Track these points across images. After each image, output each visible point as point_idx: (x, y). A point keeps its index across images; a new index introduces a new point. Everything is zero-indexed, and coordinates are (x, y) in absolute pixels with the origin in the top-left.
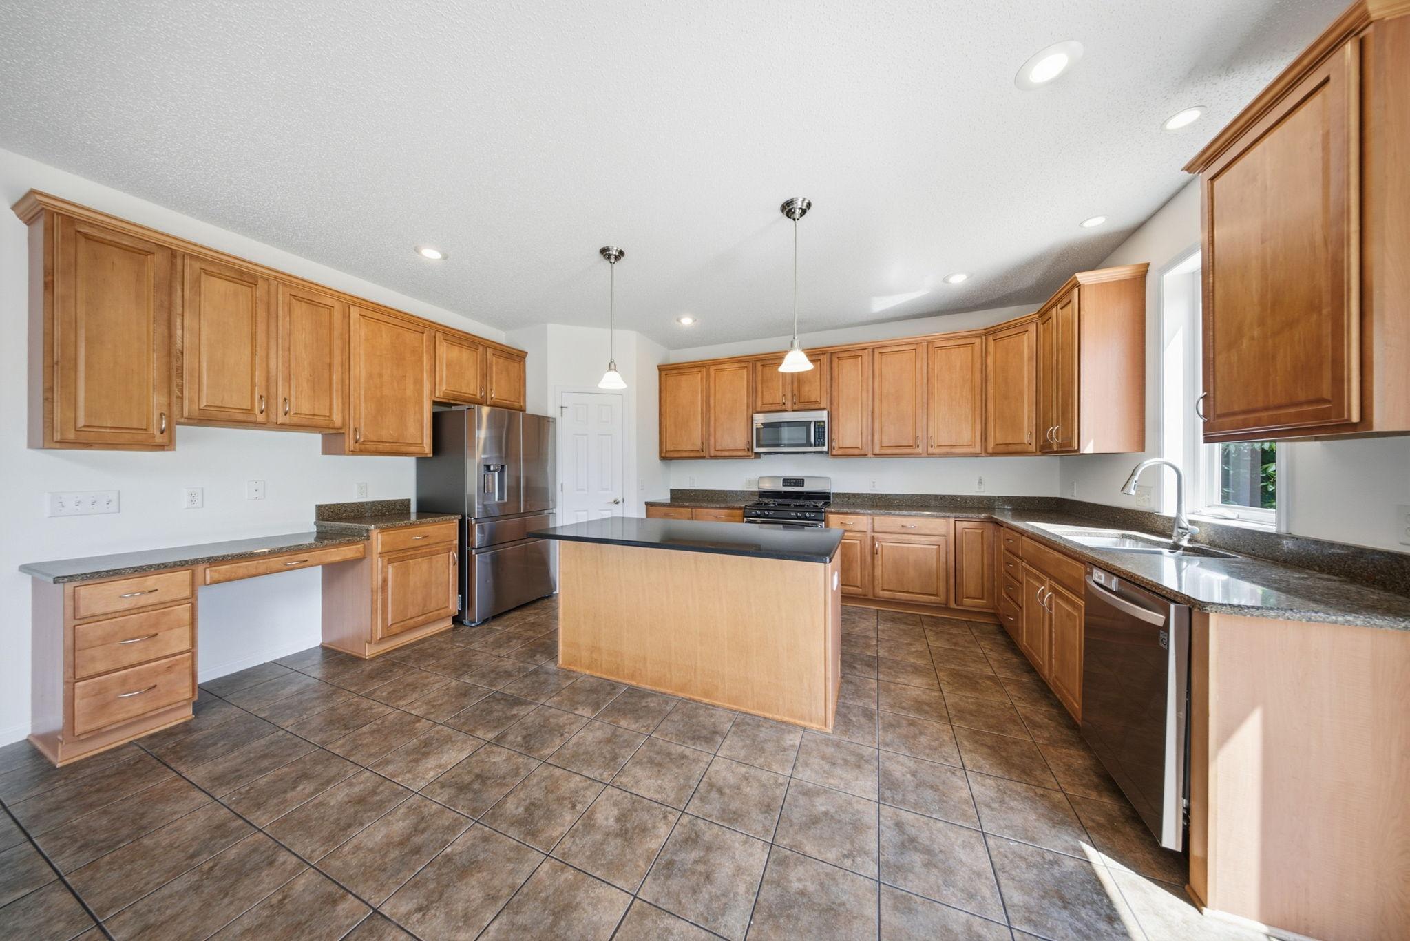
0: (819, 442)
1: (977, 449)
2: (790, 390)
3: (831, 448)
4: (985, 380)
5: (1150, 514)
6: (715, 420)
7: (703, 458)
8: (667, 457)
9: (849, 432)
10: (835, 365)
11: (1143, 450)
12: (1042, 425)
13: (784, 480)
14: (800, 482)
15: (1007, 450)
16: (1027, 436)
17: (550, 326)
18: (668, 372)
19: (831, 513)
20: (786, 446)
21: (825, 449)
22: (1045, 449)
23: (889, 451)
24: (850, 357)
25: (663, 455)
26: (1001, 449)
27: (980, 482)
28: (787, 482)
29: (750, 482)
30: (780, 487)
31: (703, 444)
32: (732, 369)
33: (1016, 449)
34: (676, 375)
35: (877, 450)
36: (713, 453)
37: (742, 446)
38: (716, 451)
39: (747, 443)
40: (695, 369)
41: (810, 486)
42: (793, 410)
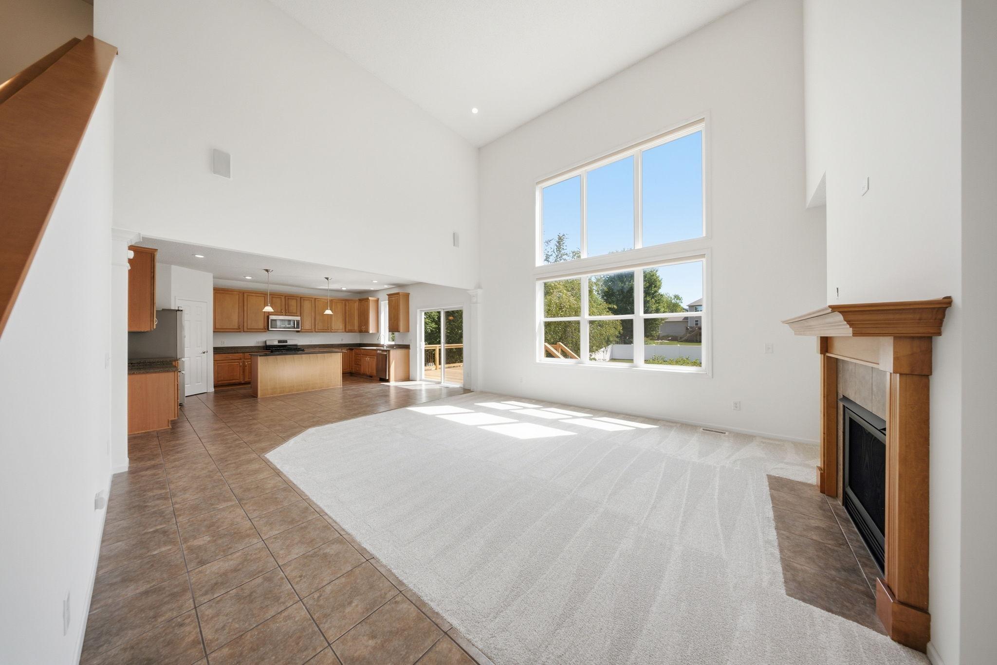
0: (298, 327)
1: (345, 331)
2: (284, 308)
3: (301, 329)
4: (346, 313)
6: (247, 316)
7: (240, 332)
8: (217, 331)
9: (307, 325)
10: (302, 301)
11: (376, 333)
12: (360, 326)
14: (286, 342)
15: (351, 331)
16: (356, 328)
17: (173, 266)
18: (219, 291)
20: (278, 328)
21: (299, 330)
22: (361, 331)
23: (320, 331)
24: (308, 300)
26: (349, 331)
27: (342, 340)
28: (279, 342)
29: (258, 342)
30: (277, 344)
31: (239, 326)
32: (256, 296)
33: (353, 331)
34: (223, 293)
35: (316, 331)
36: (245, 330)
37: (262, 327)
38: (248, 329)
39: (264, 327)
40: (235, 293)
41: (290, 343)
42: (286, 315)
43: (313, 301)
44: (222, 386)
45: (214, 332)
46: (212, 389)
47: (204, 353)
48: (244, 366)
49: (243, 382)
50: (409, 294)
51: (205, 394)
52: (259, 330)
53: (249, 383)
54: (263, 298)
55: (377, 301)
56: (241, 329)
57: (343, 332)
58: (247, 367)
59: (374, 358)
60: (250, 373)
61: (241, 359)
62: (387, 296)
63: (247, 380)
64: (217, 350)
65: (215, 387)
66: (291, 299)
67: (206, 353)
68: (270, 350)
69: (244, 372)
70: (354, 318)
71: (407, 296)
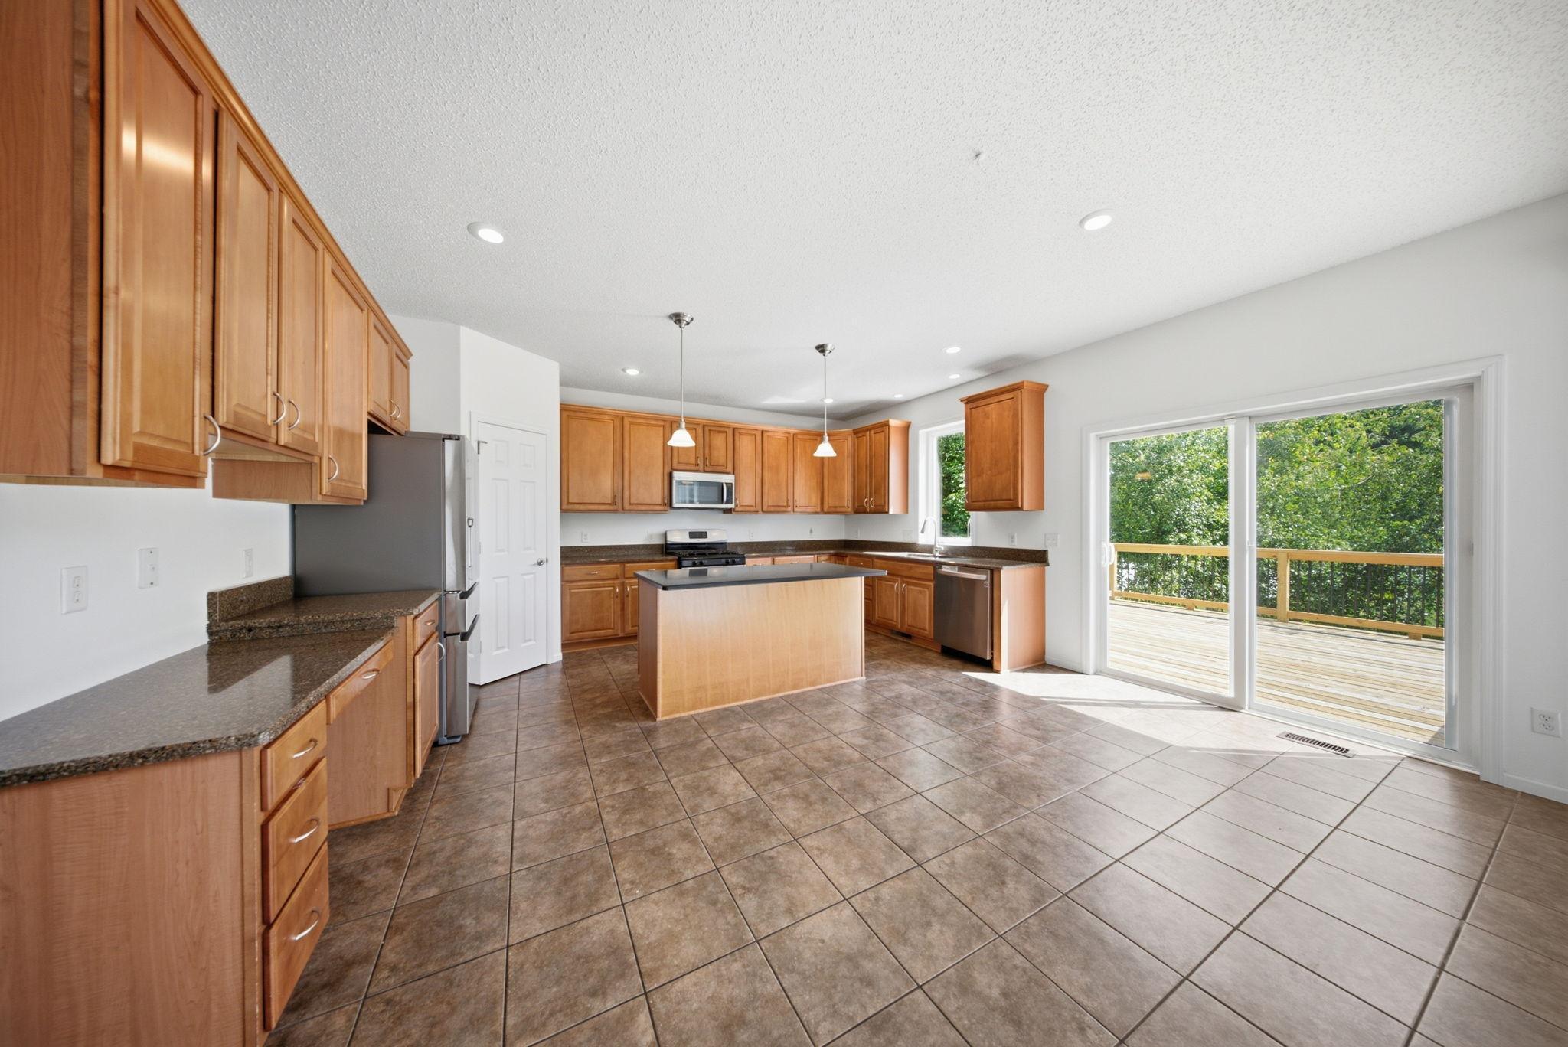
0: (729, 501)
1: (819, 510)
2: (702, 453)
3: (736, 504)
4: (823, 465)
5: (913, 544)
6: (630, 472)
7: (615, 511)
8: (568, 508)
9: (747, 495)
10: (737, 438)
11: (907, 512)
12: (857, 496)
13: (690, 533)
14: (704, 535)
15: (834, 511)
16: (848, 502)
17: (463, 328)
18: (572, 414)
19: (749, 558)
21: (732, 506)
23: (772, 509)
24: (749, 435)
25: (565, 507)
26: (832, 510)
28: (692, 535)
29: (651, 537)
30: (687, 540)
31: (614, 496)
32: (649, 425)
33: (838, 510)
34: (582, 418)
35: (765, 509)
36: (627, 507)
37: (659, 500)
38: (631, 504)
39: (664, 498)
40: (607, 417)
41: (713, 537)
42: (705, 471)
43: (759, 438)
44: (580, 643)
45: (563, 510)
46: (557, 656)
47: (540, 563)
48: (623, 595)
49: (621, 635)
50: (1047, 386)
51: (543, 670)
52: (651, 507)
53: (633, 637)
54: (662, 428)
55: (906, 429)
56: (619, 506)
57: (817, 513)
58: (630, 598)
59: (924, 586)
60: (636, 612)
61: (617, 578)
62: (963, 405)
63: (629, 629)
64: (570, 556)
65: (564, 646)
66: (715, 431)
67: (545, 565)
68: (672, 554)
69: (623, 609)
70: (843, 478)
71: (1040, 391)
